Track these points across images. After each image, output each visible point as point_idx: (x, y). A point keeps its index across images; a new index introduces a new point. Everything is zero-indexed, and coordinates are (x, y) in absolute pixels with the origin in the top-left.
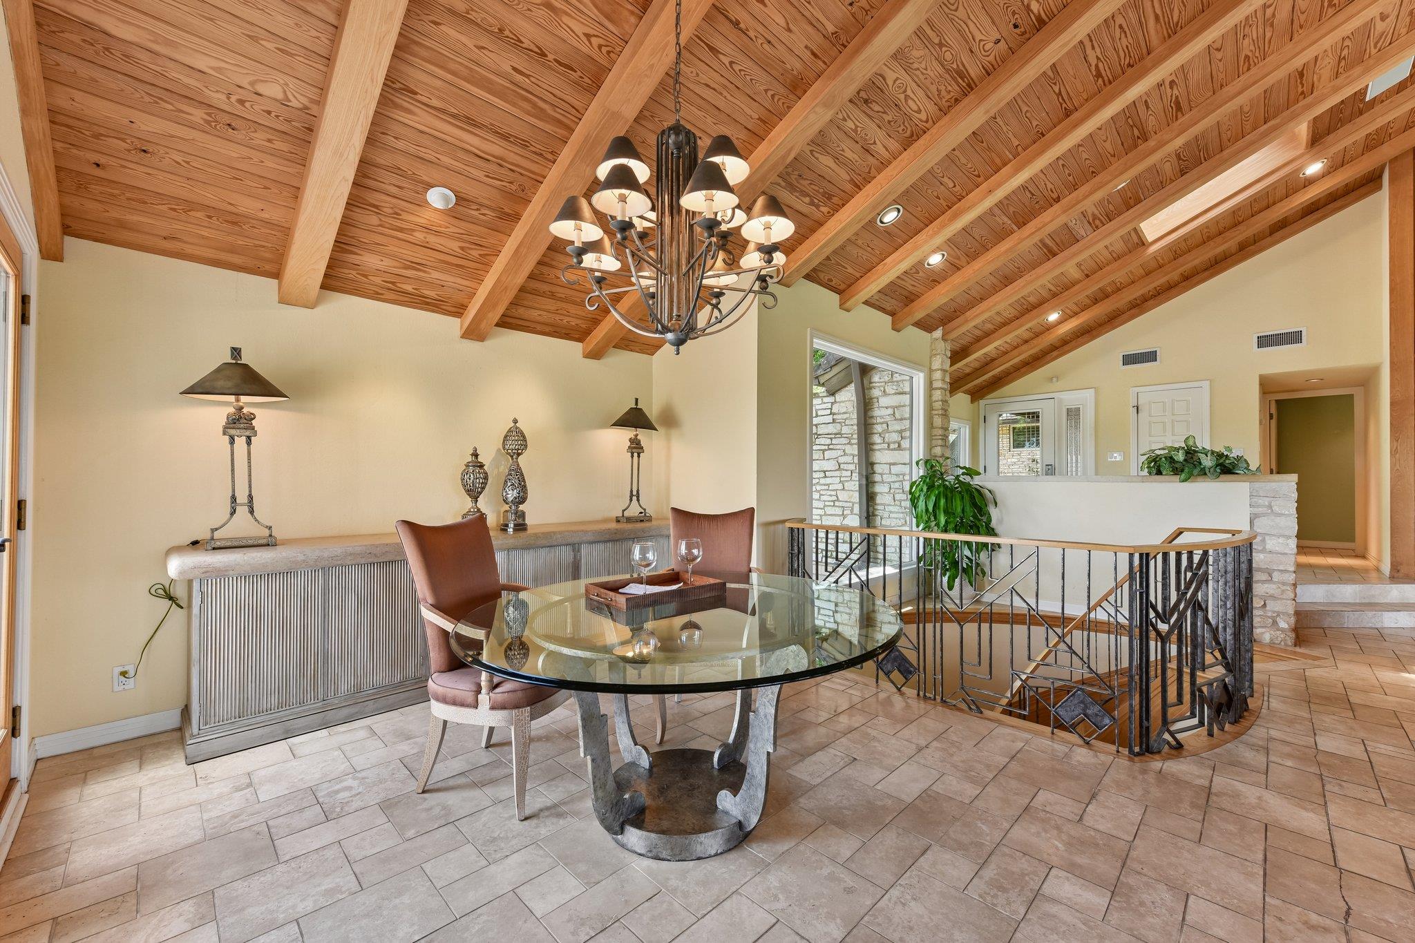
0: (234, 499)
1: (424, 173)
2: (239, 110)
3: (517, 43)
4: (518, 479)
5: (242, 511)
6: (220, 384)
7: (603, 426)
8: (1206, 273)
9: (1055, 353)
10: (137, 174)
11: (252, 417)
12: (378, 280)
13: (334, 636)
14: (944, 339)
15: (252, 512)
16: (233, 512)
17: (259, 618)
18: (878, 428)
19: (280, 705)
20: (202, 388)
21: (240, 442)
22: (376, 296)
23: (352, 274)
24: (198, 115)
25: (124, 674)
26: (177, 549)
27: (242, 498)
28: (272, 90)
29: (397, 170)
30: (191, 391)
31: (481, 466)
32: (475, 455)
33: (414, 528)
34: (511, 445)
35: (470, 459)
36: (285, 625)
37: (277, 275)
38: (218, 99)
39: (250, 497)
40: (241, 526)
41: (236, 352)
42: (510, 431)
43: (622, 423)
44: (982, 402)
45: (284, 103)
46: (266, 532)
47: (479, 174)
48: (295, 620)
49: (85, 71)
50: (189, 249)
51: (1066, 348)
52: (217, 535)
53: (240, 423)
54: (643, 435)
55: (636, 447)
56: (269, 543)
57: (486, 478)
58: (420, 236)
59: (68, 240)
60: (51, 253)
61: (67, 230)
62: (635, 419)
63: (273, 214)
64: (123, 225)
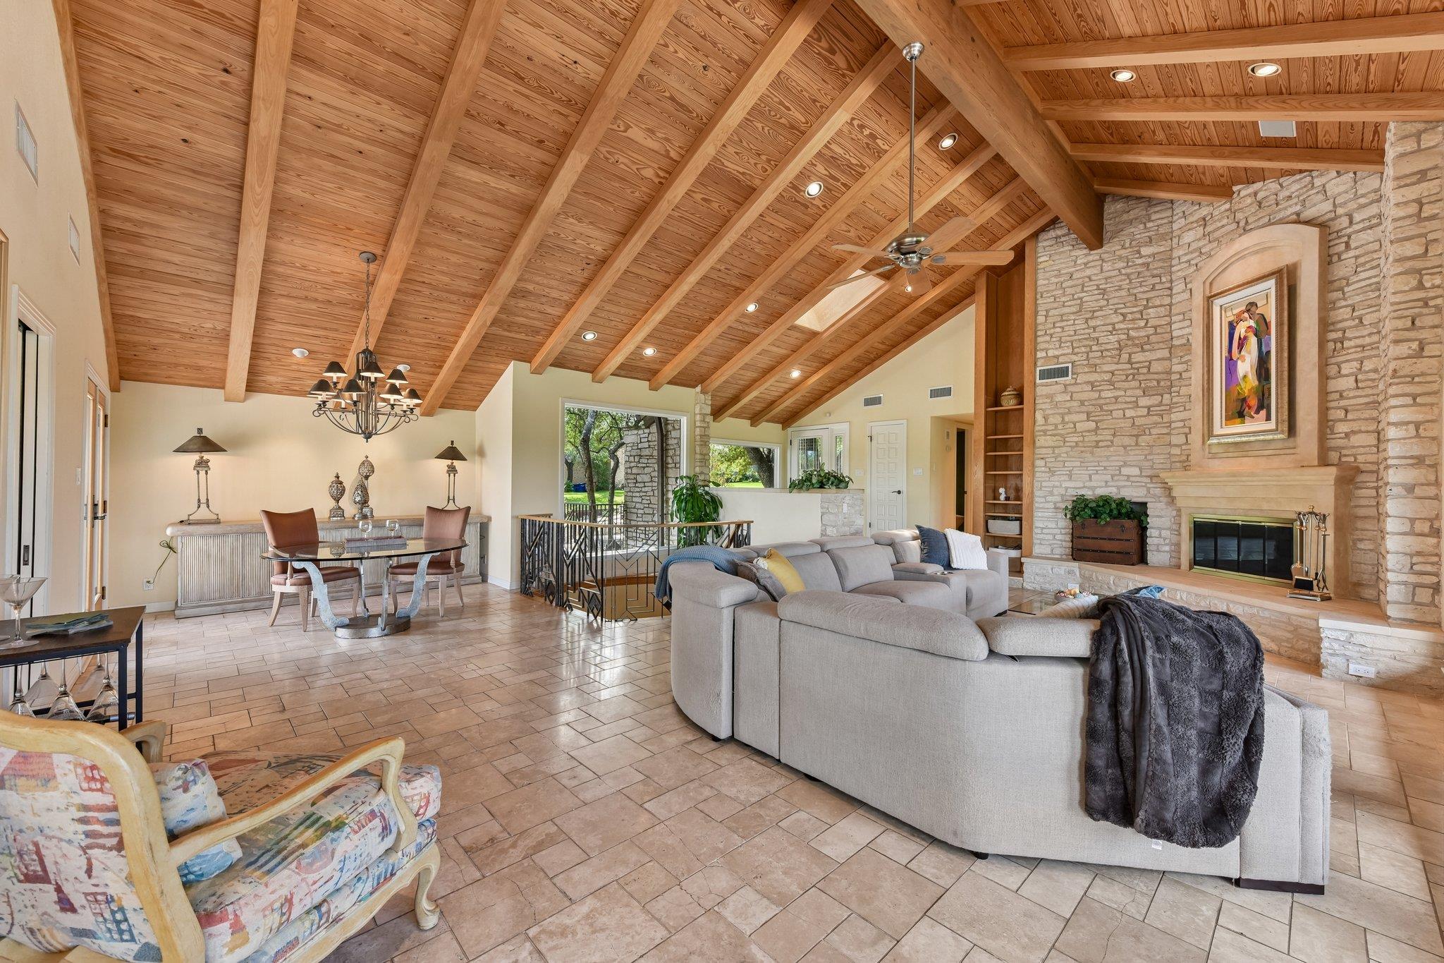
0: (199, 500)
1: (288, 345)
2: (194, 332)
3: (316, 300)
4: (364, 490)
5: (203, 506)
6: (191, 447)
7: (428, 457)
8: (905, 343)
9: (828, 395)
10: (153, 357)
11: (208, 461)
12: (278, 386)
13: (248, 567)
14: (703, 392)
15: (208, 507)
16: (199, 507)
17: (209, 556)
18: (671, 453)
19: (220, 598)
20: (182, 450)
21: (202, 473)
22: (279, 393)
23: (263, 384)
24: (177, 336)
25: (148, 582)
26: (172, 524)
27: (203, 500)
28: (208, 325)
29: (274, 345)
30: (177, 451)
31: (341, 483)
32: (338, 477)
33: (269, 514)
34: (365, 471)
35: (334, 479)
36: (223, 560)
37: (223, 388)
38: (186, 330)
39: (208, 500)
40: (203, 513)
41: (200, 430)
42: (363, 463)
43: (442, 456)
44: (790, 430)
45: (215, 329)
46: (215, 517)
47: (318, 342)
48: (228, 558)
49: (130, 328)
50: (177, 381)
51: (833, 392)
52: (191, 518)
53: (202, 465)
54: (457, 463)
55: (452, 470)
56: (217, 522)
57: (344, 490)
58: (295, 367)
59: (123, 382)
60: (115, 389)
61: (122, 378)
62: (452, 453)
63: (218, 365)
64: (146, 374)
